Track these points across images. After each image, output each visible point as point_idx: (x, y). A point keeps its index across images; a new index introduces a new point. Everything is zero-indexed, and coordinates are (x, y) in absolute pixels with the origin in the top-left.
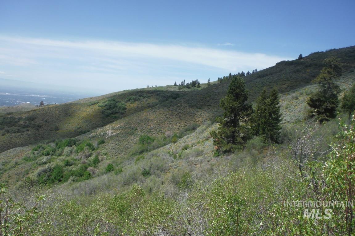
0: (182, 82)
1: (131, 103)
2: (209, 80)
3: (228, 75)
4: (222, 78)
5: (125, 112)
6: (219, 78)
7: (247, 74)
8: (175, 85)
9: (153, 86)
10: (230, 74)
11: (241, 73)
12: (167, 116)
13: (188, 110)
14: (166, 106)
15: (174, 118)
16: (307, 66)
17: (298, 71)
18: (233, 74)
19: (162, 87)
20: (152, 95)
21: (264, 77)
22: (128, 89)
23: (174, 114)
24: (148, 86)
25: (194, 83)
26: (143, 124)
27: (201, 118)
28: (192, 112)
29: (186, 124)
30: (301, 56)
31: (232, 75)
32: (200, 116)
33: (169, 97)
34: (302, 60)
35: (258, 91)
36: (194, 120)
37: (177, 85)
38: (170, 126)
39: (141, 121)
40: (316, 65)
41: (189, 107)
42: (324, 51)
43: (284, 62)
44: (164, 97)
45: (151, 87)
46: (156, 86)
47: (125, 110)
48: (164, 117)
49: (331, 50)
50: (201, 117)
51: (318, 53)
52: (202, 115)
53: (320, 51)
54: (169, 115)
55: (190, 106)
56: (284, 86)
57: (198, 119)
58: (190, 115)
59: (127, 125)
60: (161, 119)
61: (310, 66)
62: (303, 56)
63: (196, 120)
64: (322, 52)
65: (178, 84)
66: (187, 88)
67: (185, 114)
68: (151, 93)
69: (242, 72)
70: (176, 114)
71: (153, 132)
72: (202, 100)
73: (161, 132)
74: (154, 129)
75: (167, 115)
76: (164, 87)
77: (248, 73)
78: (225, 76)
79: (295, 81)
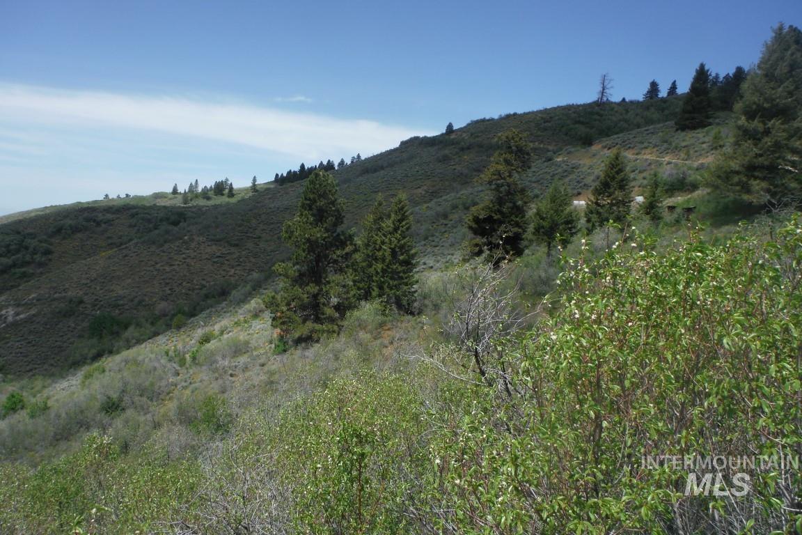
0: (191, 184)
1: (64, 238)
2: (254, 180)
3: (297, 168)
4: (285, 175)
5: (50, 260)
6: (277, 175)
7: (339, 164)
8: (175, 191)
9: (118, 196)
10: (303, 166)
11: (325, 163)
12: (158, 266)
13: (209, 250)
14: (154, 243)
15: (174, 270)
16: (462, 149)
17: (445, 159)
18: (310, 167)
19: (143, 196)
20: (118, 216)
21: (375, 171)
22: (54, 205)
23: (176, 260)
24: (107, 196)
25: (220, 188)
26: (98, 288)
27: (239, 268)
28: (218, 254)
29: (204, 282)
30: (450, 126)
31: (306, 168)
32: (237, 263)
33: (161, 220)
34: (453, 136)
35: (365, 203)
36: (222, 273)
37: (179, 191)
38: (167, 289)
39: (92, 281)
40: (480, 146)
41: (210, 243)
42: (496, 117)
43: (416, 138)
44: (149, 221)
45: (115, 197)
46: (127, 195)
47: (50, 257)
48: (152, 268)
49: (508, 116)
50: (239, 265)
51: (483, 121)
52: (241, 260)
53: (487, 118)
54: (162, 264)
55: (212, 240)
56: (420, 191)
57: (233, 270)
58: (214, 262)
59: (56, 293)
60: (142, 274)
61: (468, 148)
62: (456, 127)
63: (228, 272)
64: (493, 119)
65: (181, 190)
66: (204, 198)
67: (201, 260)
68: (114, 213)
69: (329, 161)
70: (180, 261)
71: (123, 305)
72: (240, 226)
73: (145, 306)
74: (125, 299)
75: (157, 263)
76: (147, 196)
77: (342, 163)
78: (290, 171)
79: (441, 181)
